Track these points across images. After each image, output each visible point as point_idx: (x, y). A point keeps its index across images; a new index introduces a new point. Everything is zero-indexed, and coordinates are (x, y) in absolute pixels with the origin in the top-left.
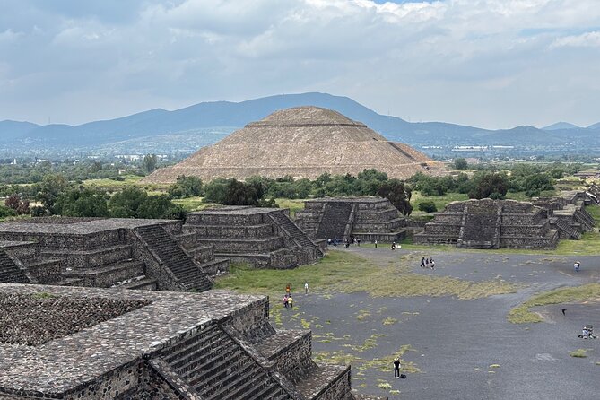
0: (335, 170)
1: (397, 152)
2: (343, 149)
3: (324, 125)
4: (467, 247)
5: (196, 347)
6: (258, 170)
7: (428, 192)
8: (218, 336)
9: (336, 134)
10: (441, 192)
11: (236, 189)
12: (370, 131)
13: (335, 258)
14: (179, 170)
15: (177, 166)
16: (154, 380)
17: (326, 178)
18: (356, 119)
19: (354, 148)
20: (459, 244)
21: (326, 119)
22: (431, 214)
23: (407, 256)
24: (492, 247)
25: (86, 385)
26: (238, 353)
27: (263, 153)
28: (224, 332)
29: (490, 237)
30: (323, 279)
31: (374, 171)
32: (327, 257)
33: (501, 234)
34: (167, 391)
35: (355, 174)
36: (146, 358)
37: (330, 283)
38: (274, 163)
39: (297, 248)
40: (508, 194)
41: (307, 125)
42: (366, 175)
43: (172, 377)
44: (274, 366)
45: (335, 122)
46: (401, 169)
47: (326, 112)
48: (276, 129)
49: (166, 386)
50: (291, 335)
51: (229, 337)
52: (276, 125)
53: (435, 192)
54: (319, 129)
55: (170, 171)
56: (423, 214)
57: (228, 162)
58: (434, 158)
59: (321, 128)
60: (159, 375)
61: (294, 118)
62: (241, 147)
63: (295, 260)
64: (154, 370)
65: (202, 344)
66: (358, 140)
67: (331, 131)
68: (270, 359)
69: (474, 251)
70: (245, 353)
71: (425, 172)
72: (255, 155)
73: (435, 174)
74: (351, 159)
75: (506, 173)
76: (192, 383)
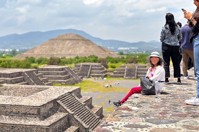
0: (80, 55)
1: (101, 49)
2: (83, 48)
3: (76, 40)
4: (127, 79)
5: (66, 98)
6: (54, 55)
7: (112, 62)
8: (70, 96)
9: (80, 43)
10: (117, 62)
11: (52, 60)
12: (92, 42)
13: (86, 82)
14: (26, 55)
15: (25, 53)
16: (58, 106)
17: (77, 58)
18: (87, 38)
19: (87, 48)
20: (124, 78)
21: (77, 38)
22: (114, 69)
23: (109, 81)
24: (134, 79)
25: (44, 105)
26: (76, 100)
27: (55, 49)
28: (72, 95)
29: (134, 76)
30: (84, 88)
31: (94, 56)
32: (83, 82)
33: (137, 75)
34: (61, 108)
35: (87, 56)
36: (55, 100)
37: (86, 89)
38: (59, 53)
39: (74, 79)
40: (138, 63)
41: (70, 40)
42: (91, 57)
43: (62, 105)
44: (85, 104)
45: (80, 39)
46: (102, 55)
47: (77, 35)
48: (60, 41)
49: (61, 107)
50: (87, 98)
51: (73, 96)
52: (60, 40)
53: (114, 62)
54: (74, 41)
55: (22, 55)
56: (112, 69)
57: (43, 52)
58: (112, 51)
59: (75, 41)
60: (59, 104)
61: (66, 37)
62: (47, 47)
63: (74, 82)
64: (58, 103)
65: (67, 98)
66: (88, 45)
67: (79, 42)
68: (84, 102)
69: (129, 80)
70: (77, 101)
71: (110, 56)
72: (52, 50)
73: (114, 57)
74: (86, 51)
75: (136, 57)
76: (67, 107)
